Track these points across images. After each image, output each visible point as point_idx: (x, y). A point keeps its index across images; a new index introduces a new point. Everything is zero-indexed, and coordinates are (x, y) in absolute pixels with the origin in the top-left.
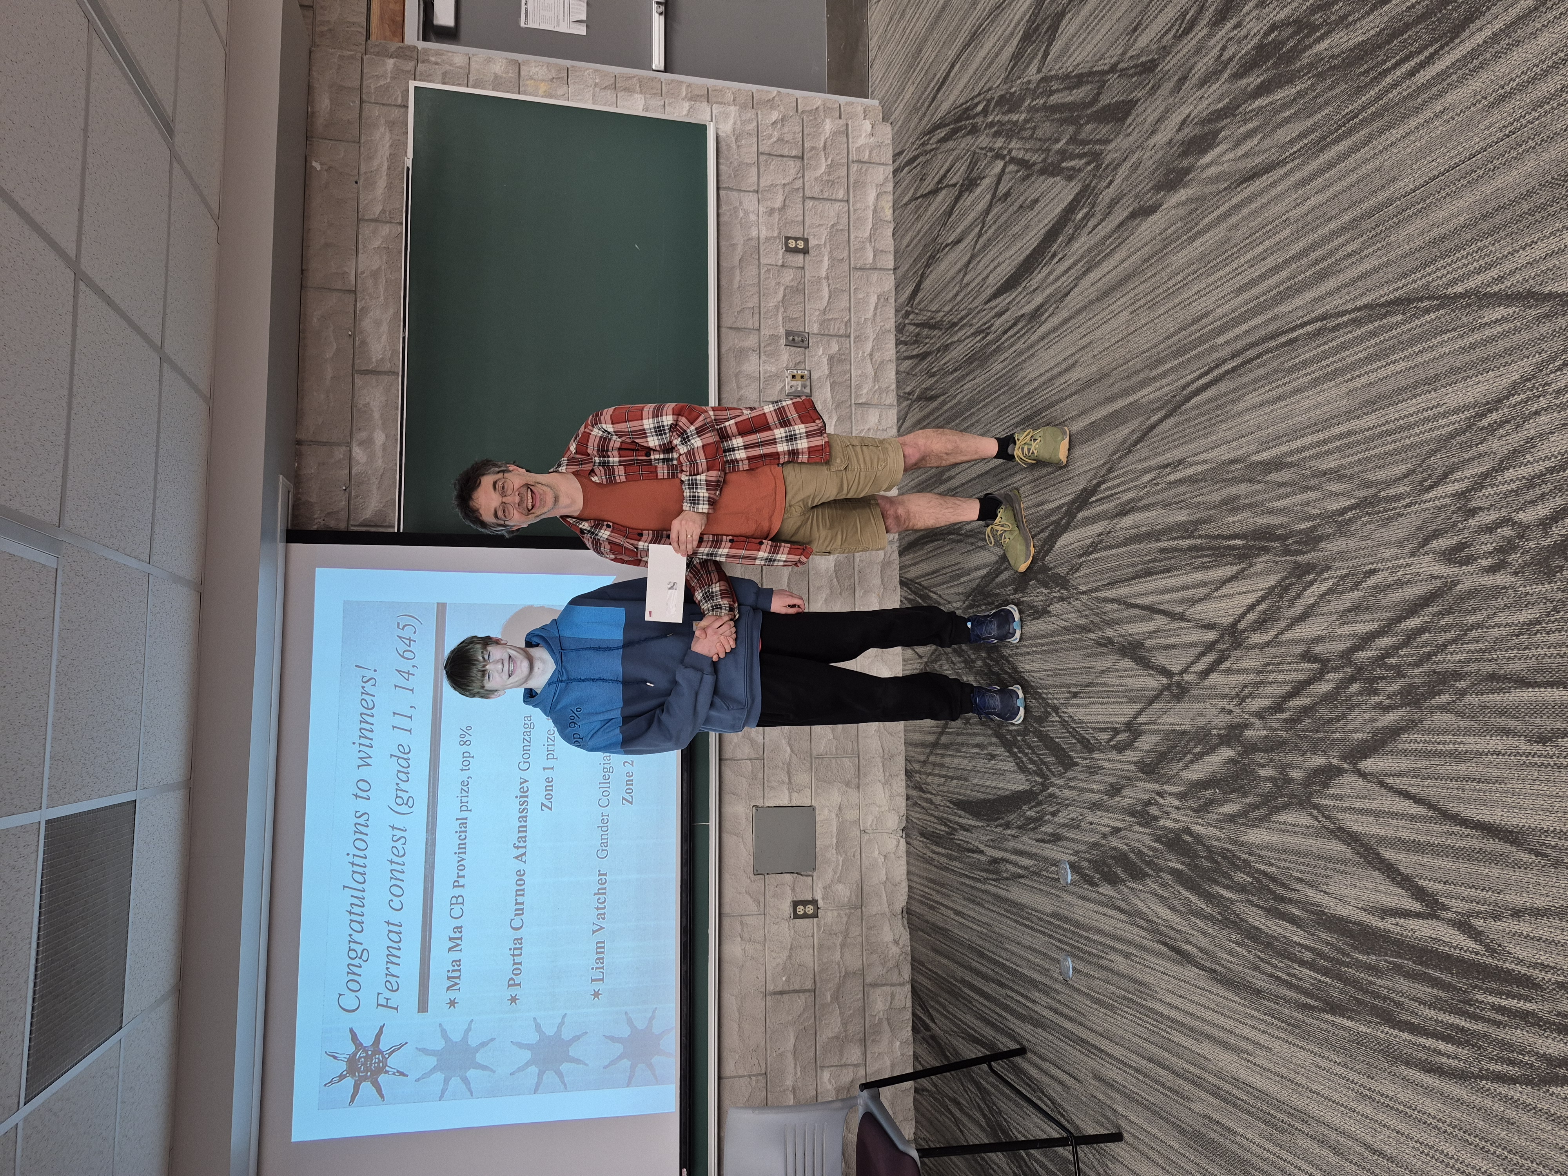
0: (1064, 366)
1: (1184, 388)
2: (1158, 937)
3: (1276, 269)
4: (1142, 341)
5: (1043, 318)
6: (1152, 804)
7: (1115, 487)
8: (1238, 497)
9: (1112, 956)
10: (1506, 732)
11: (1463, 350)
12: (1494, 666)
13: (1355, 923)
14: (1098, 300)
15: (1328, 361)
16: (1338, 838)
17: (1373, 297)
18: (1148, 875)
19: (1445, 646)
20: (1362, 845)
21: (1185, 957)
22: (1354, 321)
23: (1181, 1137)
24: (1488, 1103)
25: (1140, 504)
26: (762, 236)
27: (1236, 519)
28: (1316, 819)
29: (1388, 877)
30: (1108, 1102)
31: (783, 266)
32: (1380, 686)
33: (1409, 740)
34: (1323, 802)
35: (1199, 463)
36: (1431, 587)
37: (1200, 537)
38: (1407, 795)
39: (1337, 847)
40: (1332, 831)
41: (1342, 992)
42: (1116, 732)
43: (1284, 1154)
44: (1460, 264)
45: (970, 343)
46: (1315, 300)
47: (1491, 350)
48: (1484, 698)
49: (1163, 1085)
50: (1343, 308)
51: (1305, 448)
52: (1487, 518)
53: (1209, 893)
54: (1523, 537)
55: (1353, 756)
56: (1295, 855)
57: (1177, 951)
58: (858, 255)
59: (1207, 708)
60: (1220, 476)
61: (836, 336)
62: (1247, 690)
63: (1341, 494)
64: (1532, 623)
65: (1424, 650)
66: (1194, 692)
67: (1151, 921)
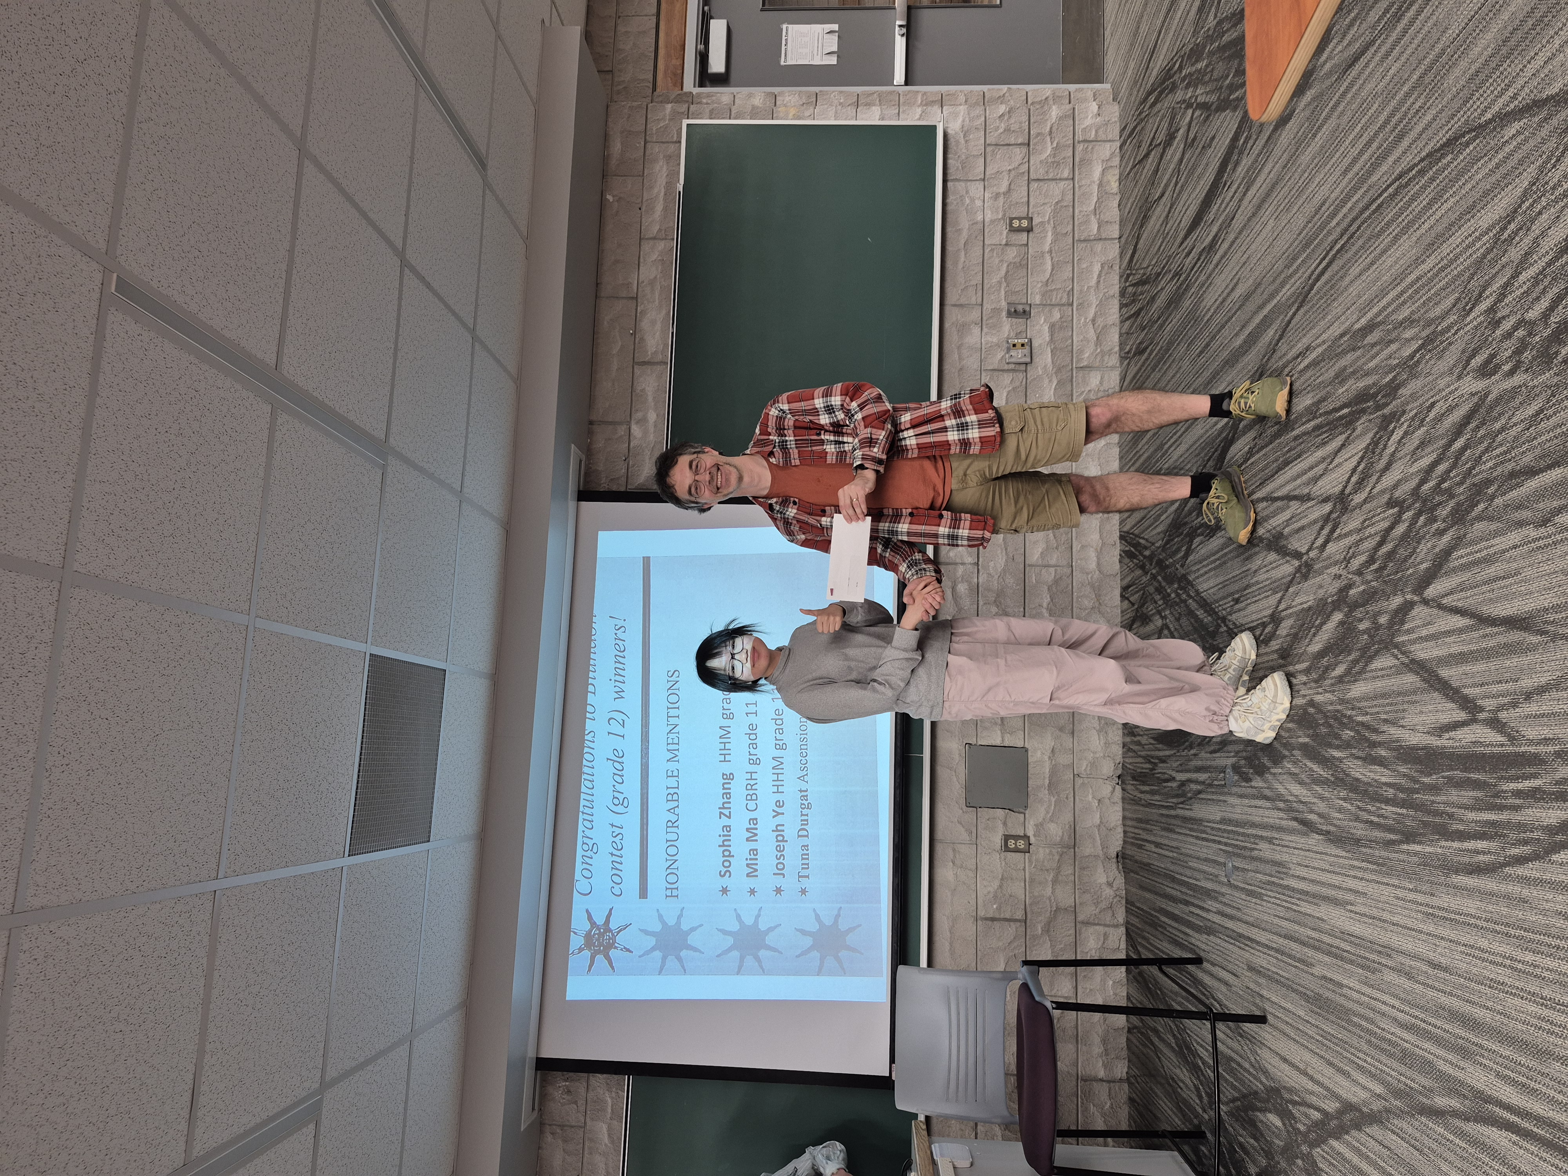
0: (1230, 287)
1: (1309, 278)
2: (1291, 814)
3: (1370, 142)
4: (1284, 242)
5: (1217, 247)
8: (1345, 368)
9: (1261, 845)
10: (1521, 524)
11: (1491, 172)
12: (1513, 465)
13: (1422, 749)
14: (1254, 215)
15: (1403, 216)
16: (1411, 670)
17: (1432, 144)
18: (1285, 757)
19: (1480, 457)
20: (1426, 670)
21: (1308, 827)
22: (1420, 172)
23: (1306, 1005)
26: (987, 220)
28: (1396, 657)
29: (1444, 695)
31: (1006, 245)
32: (1437, 513)
33: (1458, 557)
34: (1401, 639)
35: (1319, 346)
36: (1471, 405)
37: (1321, 415)
38: (1455, 611)
39: (1410, 680)
40: (1407, 666)
41: (1414, 819)
42: (1264, 625)
43: (1375, 994)
44: (1488, 92)
45: (1168, 289)
46: (1395, 162)
47: (1510, 165)
48: (1508, 497)
49: (1293, 958)
50: (1412, 163)
51: (1389, 304)
52: (1507, 325)
53: (1326, 758)
54: (1531, 334)
55: (1420, 587)
56: (1382, 697)
57: (1304, 822)
58: (1082, 228)
59: (1325, 578)
60: (1333, 352)
61: (1058, 305)
62: (1351, 551)
63: (1412, 339)
64: (1538, 413)
65: (1467, 466)
66: (1316, 567)
67: (1287, 801)
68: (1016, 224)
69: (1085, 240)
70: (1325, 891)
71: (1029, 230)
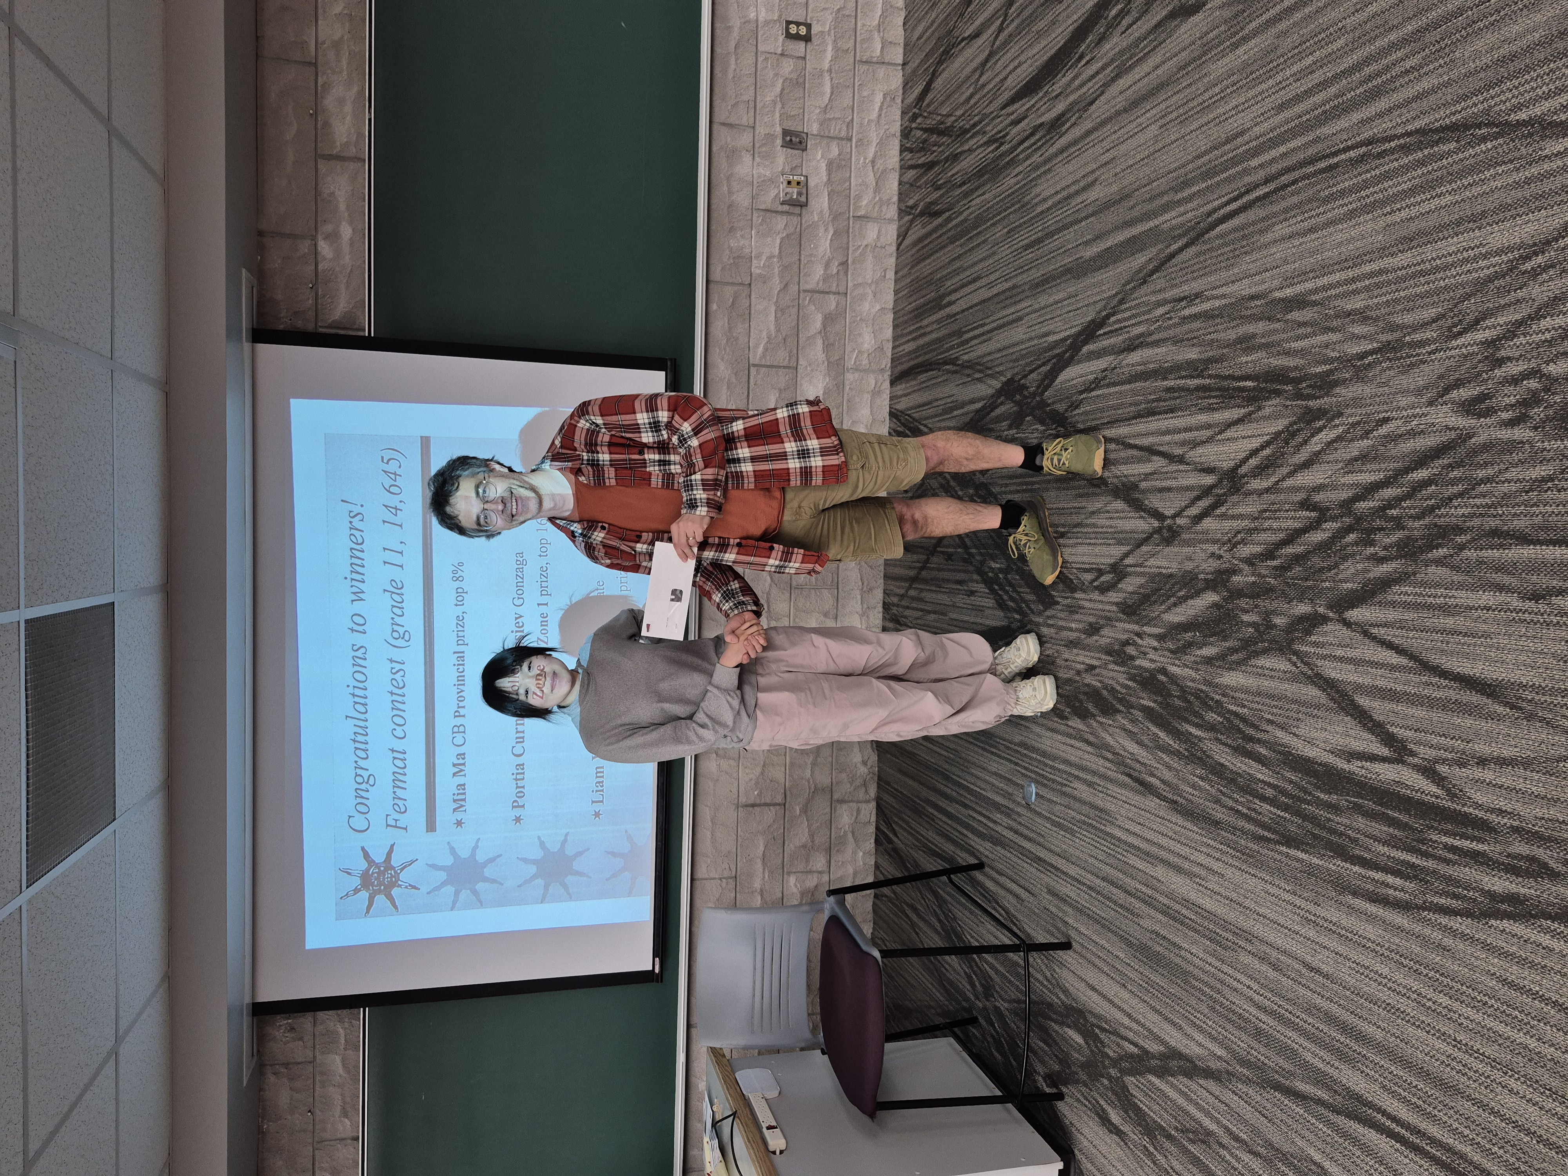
0: (1082, 184)
1: (1209, 214)
2: (1122, 769)
3: (1324, 85)
4: (1170, 159)
5: (1063, 129)
6: (1129, 644)
7: (1125, 320)
8: (1254, 336)
9: (1076, 784)
10: (1500, 588)
11: (1517, 185)
12: (1497, 522)
13: (1320, 764)
14: (1125, 110)
15: (1368, 191)
16: (1314, 683)
17: (1426, 120)
18: (1119, 711)
19: (1451, 500)
20: (1338, 691)
21: (1147, 788)
22: (1402, 147)
23: (1127, 949)
24: (1427, 931)
25: (1150, 339)
26: (761, 19)
27: (1249, 359)
28: (1295, 664)
29: (1360, 722)
30: (1060, 915)
31: (782, 55)
32: (1377, 537)
33: (1401, 592)
34: (1304, 648)
35: (1217, 298)
36: (1444, 439)
37: (1211, 376)
38: (1390, 646)
39: (1312, 692)
40: (1309, 677)
41: (1299, 826)
42: (1100, 573)
43: (1225, 968)
44: (1528, 87)
45: (980, 153)
46: (1362, 122)
47: (1548, 186)
48: (1484, 553)
49: (1115, 903)
50: (1393, 132)
51: (1331, 286)
52: (1513, 369)
53: (1178, 730)
54: (1549, 390)
55: (1340, 605)
56: (1270, 698)
57: (1140, 782)
58: (865, 46)
59: (1198, 552)
60: (1238, 312)
61: (837, 138)
62: (1239, 536)
63: (1363, 337)
64: (1544, 480)
65: (1430, 502)
66: (1185, 536)
67: (1118, 754)
68: (793, 29)
69: (866, 62)
70: (1163, 854)
71: (807, 39)
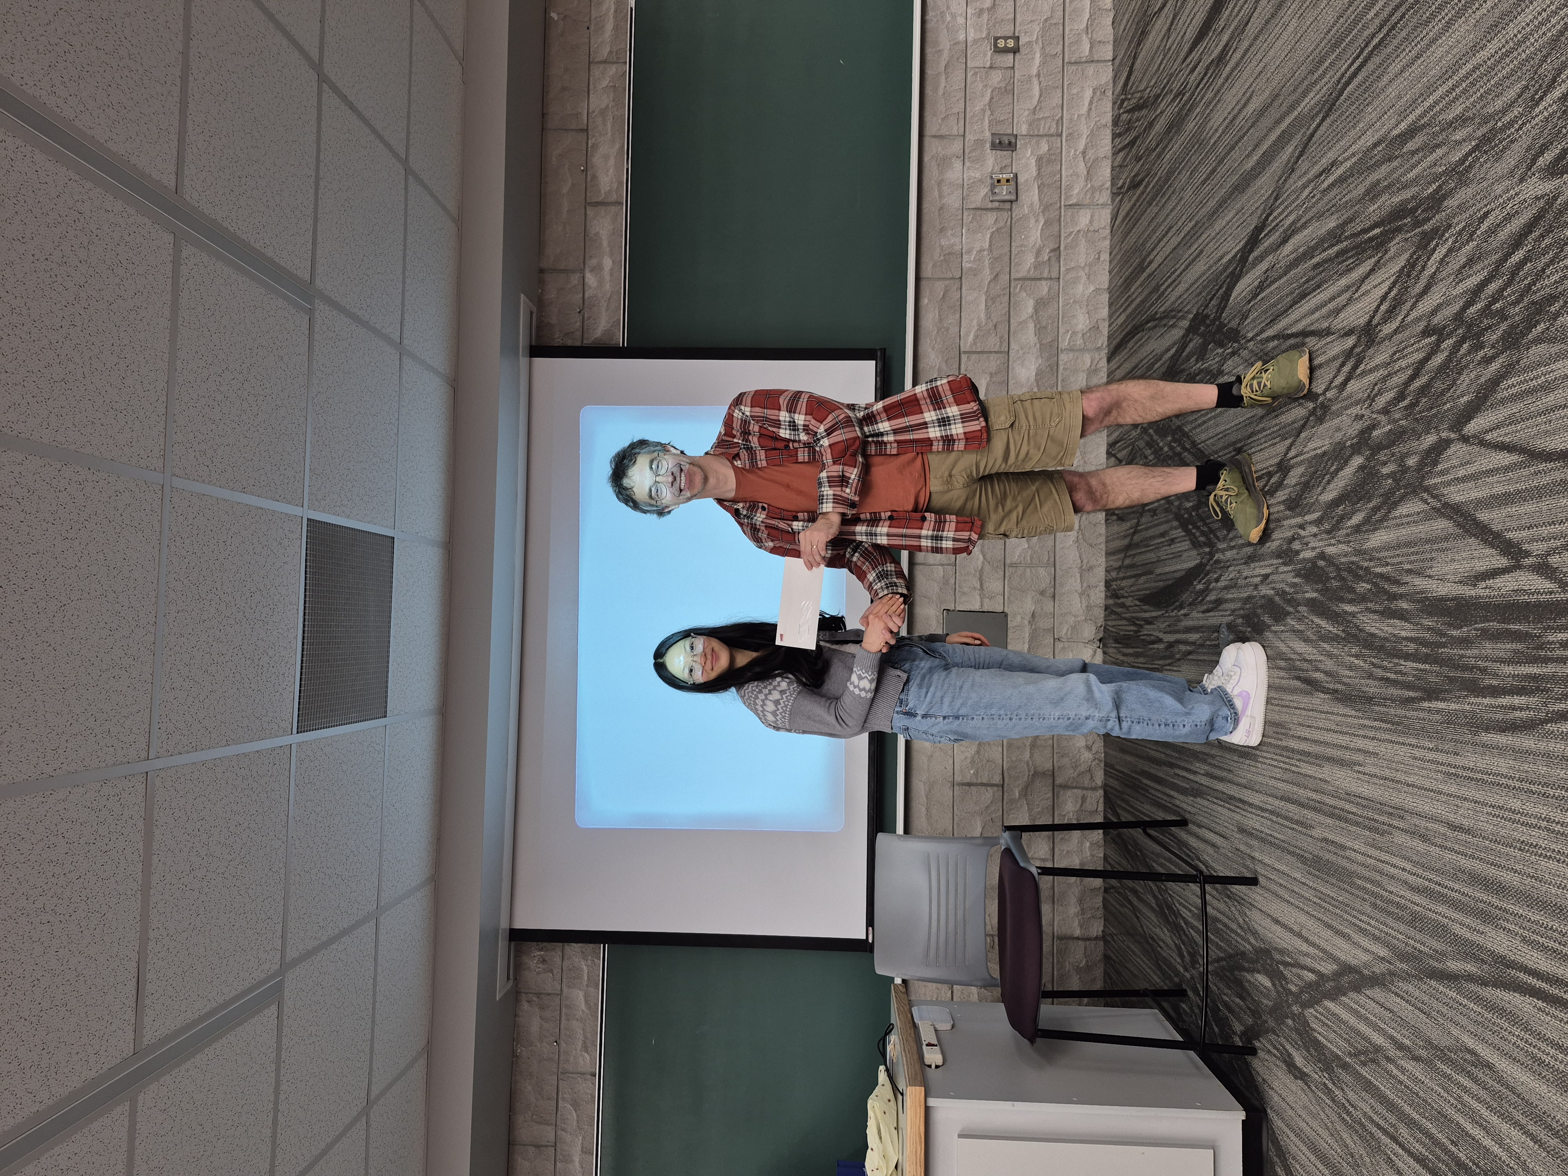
0: (1243, 102)
1: (1338, 79)
2: (1294, 673)
4: (1307, 44)
5: (1228, 58)
6: (1294, 539)
7: (1280, 214)
8: (1378, 182)
13: (1452, 600)
16: (1443, 515)
18: (1288, 613)
19: (1543, 270)
20: (1462, 515)
21: (1313, 685)
25: (1299, 225)
26: (970, 39)
28: (1426, 502)
29: (1482, 540)
30: (1248, 851)
31: (991, 67)
32: (1485, 338)
33: (1507, 386)
34: (1432, 481)
35: (1348, 159)
36: (1534, 211)
37: (1347, 238)
38: (1502, 447)
39: (1442, 525)
40: (1439, 510)
41: (1438, 674)
42: (1270, 475)
43: (1382, 856)
45: (1169, 111)
49: (1290, 820)
51: (1436, 103)
53: (1337, 613)
55: (1459, 423)
56: (1407, 546)
57: (1308, 681)
58: (1073, 49)
59: (1345, 420)
60: (1365, 165)
61: (1046, 135)
62: (1376, 388)
63: (1464, 140)
65: (1526, 282)
66: (1334, 408)
67: (1290, 659)
68: (1001, 44)
69: (1076, 63)
70: (1330, 752)
71: (1015, 51)
